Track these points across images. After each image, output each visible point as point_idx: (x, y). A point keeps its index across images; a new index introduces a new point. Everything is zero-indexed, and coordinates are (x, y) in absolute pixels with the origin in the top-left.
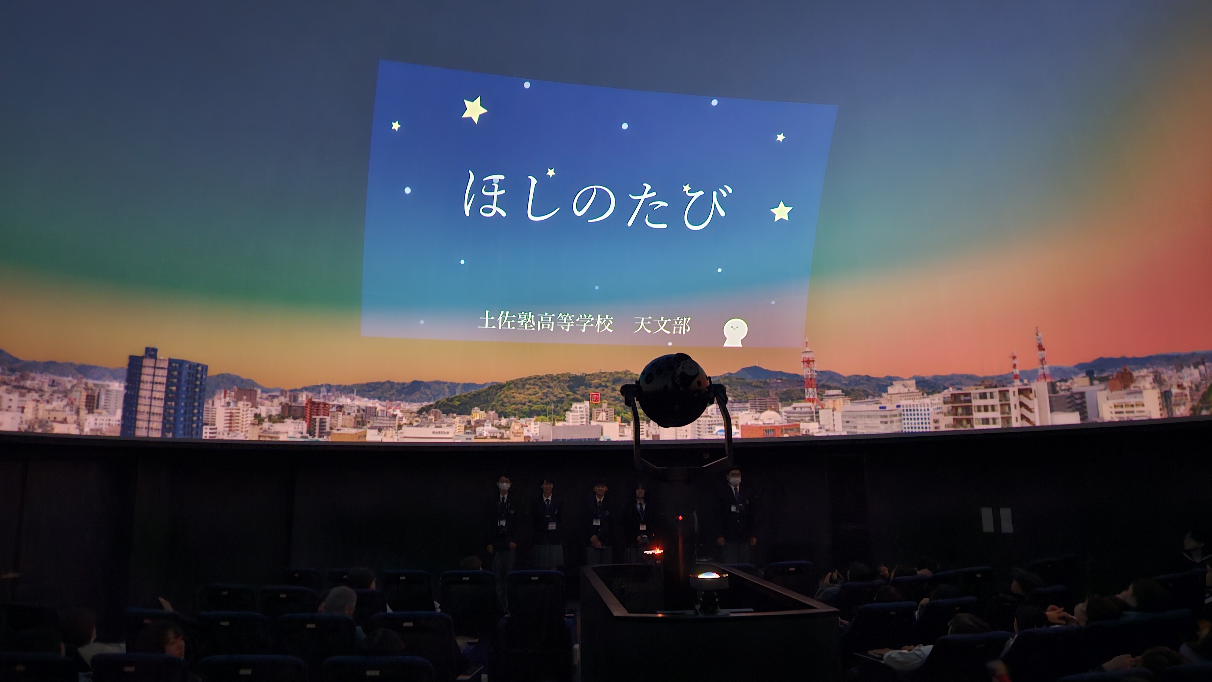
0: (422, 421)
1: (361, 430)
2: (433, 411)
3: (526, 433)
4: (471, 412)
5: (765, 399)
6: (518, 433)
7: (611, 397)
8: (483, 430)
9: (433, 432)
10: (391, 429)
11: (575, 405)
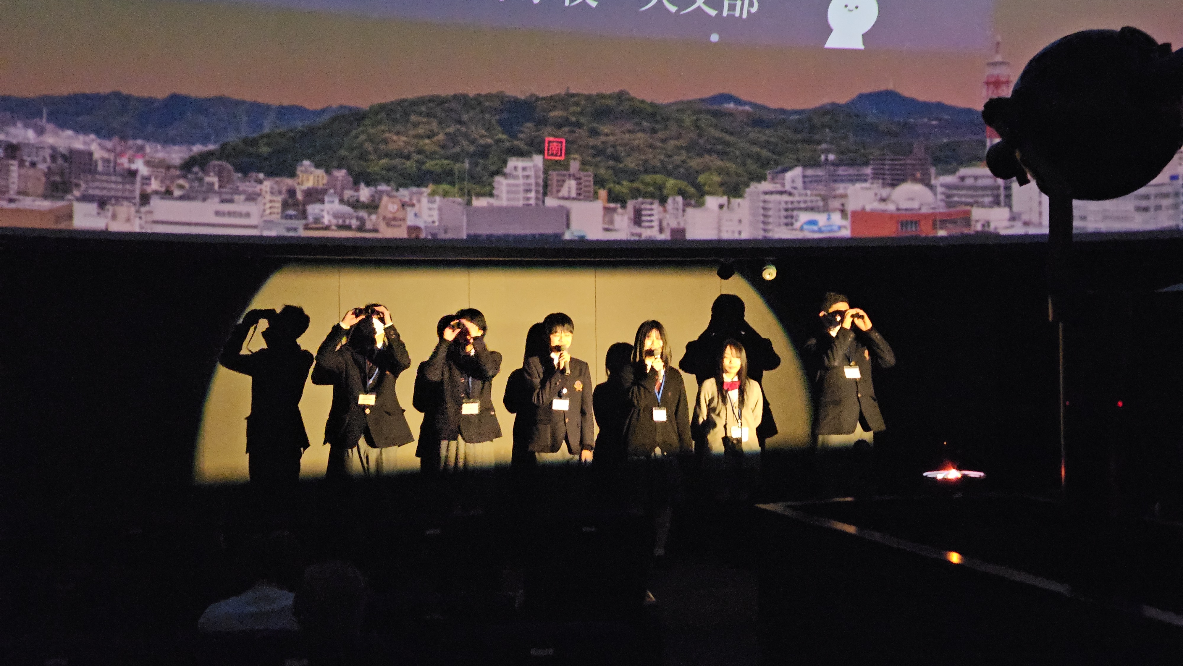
0: (191, 187)
1: (60, 204)
2: (214, 166)
3: (411, 221)
4: (296, 169)
5: (900, 160)
6: (394, 219)
7: (588, 147)
8: (322, 210)
9: (218, 213)
10: (125, 203)
11: (514, 163)
